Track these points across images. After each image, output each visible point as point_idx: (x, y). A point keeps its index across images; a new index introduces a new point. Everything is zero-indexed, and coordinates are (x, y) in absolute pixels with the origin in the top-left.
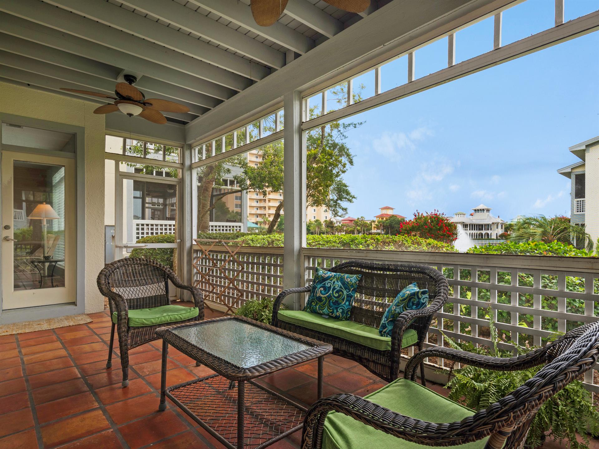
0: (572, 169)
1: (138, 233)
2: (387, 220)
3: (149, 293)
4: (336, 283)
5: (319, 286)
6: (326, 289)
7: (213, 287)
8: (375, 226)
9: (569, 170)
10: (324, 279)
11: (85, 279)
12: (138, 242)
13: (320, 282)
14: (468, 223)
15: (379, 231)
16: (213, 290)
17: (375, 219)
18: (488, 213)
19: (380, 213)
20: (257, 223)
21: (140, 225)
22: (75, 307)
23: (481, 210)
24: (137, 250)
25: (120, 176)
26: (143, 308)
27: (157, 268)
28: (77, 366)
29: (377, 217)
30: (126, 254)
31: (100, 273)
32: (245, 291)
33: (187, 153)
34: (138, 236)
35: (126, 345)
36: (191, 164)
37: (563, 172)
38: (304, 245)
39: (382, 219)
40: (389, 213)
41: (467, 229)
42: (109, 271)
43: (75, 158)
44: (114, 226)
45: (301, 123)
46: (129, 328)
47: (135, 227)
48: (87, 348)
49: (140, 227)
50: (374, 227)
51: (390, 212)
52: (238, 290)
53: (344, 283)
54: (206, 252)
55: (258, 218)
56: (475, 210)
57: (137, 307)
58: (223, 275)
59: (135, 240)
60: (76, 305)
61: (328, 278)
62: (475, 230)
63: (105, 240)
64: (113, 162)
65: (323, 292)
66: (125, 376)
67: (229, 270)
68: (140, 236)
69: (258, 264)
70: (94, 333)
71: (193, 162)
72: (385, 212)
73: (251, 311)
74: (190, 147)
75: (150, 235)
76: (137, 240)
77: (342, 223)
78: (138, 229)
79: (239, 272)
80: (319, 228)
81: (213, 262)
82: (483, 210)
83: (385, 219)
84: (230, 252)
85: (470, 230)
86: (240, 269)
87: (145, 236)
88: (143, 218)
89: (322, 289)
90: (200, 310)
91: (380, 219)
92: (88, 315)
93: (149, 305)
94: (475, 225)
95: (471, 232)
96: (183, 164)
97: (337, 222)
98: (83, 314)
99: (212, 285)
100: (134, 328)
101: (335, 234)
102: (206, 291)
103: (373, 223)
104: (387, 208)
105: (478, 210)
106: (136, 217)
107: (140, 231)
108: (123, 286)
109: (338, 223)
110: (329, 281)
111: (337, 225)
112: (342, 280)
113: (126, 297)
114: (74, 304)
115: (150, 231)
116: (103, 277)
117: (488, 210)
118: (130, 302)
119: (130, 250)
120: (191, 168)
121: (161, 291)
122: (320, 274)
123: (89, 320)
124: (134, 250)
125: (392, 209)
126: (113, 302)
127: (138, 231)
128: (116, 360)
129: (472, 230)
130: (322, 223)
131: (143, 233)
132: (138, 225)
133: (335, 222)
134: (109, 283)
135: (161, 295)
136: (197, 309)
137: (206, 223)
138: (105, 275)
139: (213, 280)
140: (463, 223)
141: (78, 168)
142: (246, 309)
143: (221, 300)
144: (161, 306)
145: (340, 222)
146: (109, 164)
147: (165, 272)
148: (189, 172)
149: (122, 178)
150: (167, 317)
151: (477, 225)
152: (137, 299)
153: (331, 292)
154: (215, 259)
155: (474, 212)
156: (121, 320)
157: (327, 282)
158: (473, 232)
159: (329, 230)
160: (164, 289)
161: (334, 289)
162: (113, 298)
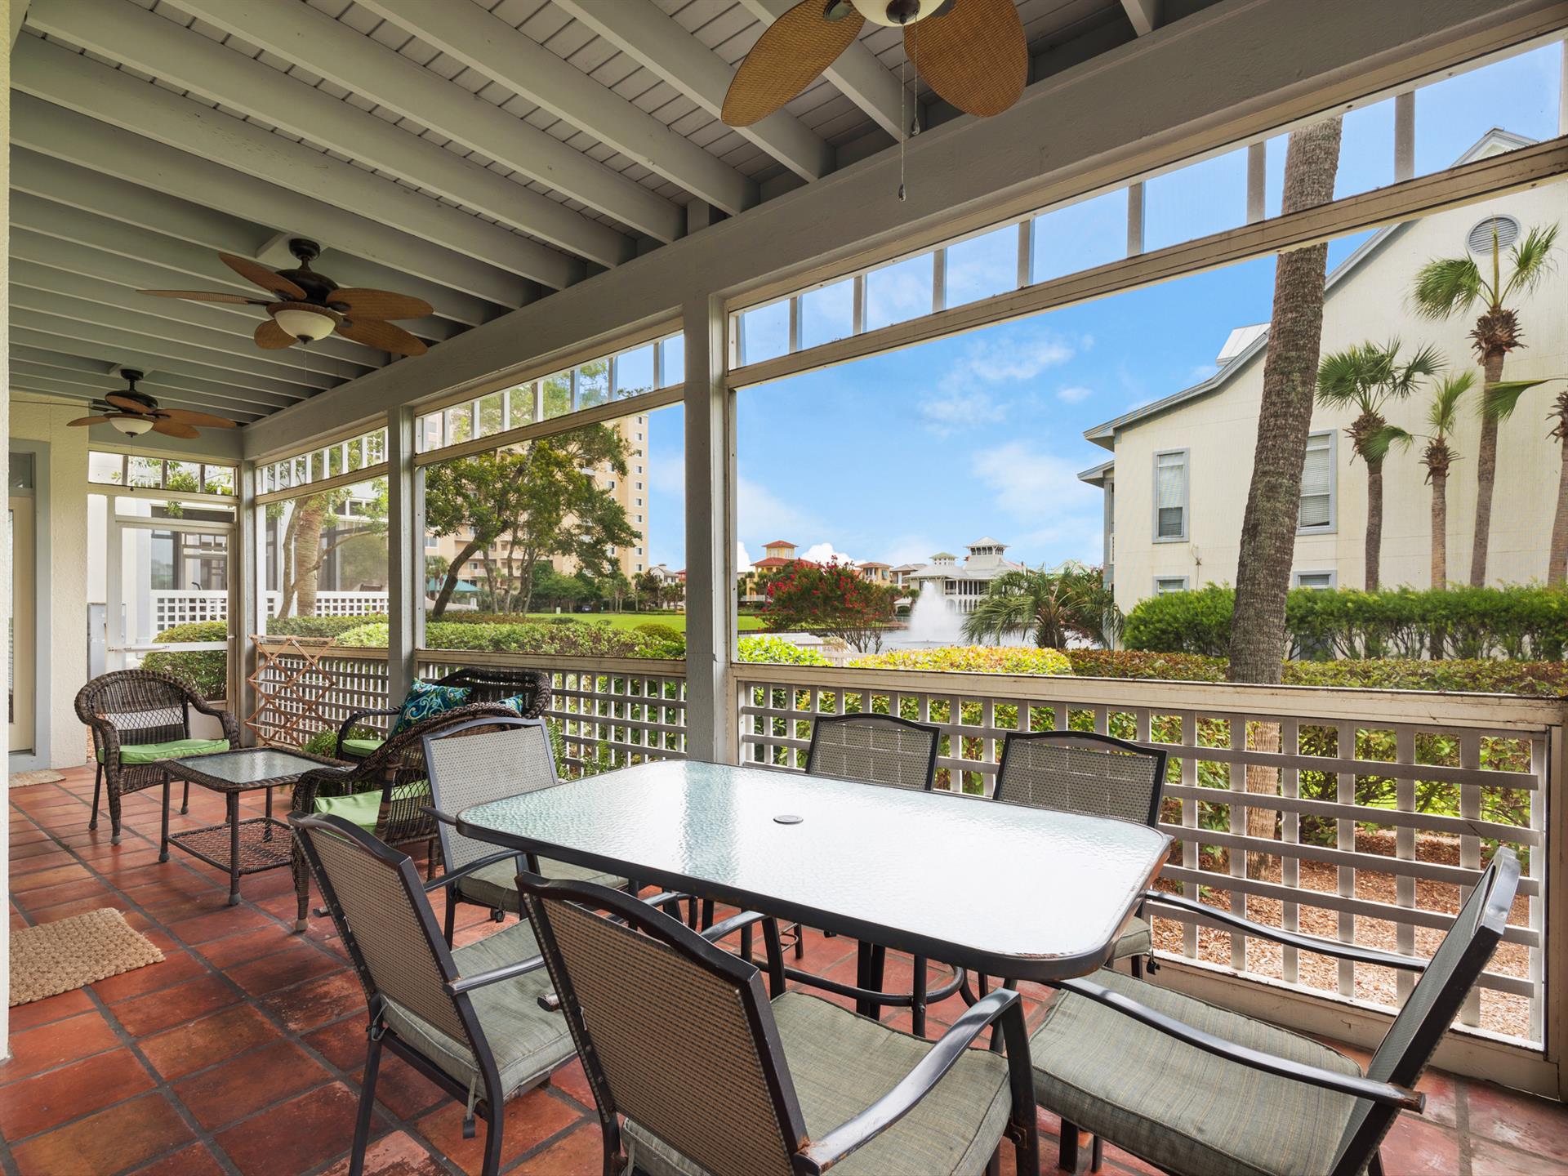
0: (1105, 472)
1: (161, 618)
2: (779, 572)
3: (157, 722)
4: (434, 699)
5: (410, 706)
6: (420, 709)
7: (286, 717)
8: (754, 586)
9: (1100, 475)
10: (419, 695)
11: (52, 709)
12: (160, 639)
13: (413, 700)
14: (957, 579)
15: (762, 598)
16: (286, 723)
17: (753, 569)
18: (999, 556)
19: (763, 555)
20: (474, 583)
21: (166, 601)
22: (32, 758)
23: (984, 549)
24: (154, 654)
25: (117, 523)
26: (146, 743)
27: (171, 684)
28: (44, 830)
29: (757, 565)
30: (134, 662)
31: (80, 693)
32: (334, 721)
33: (247, 478)
34: (162, 623)
35: (117, 788)
36: (255, 497)
37: (1088, 477)
38: (420, 645)
39: (770, 569)
40: (784, 558)
41: (953, 591)
42: (93, 689)
43: (33, 496)
44: (103, 604)
45: (414, 455)
46: (121, 766)
47: (155, 605)
48: (58, 810)
49: (167, 605)
50: (751, 589)
51: (785, 555)
52: (325, 722)
53: (444, 699)
54: (273, 658)
55: (477, 571)
56: (973, 550)
57: (137, 740)
58: (295, 696)
59: (155, 633)
60: (34, 755)
61: (426, 693)
62: (970, 593)
63: (89, 635)
64: (103, 499)
65: (414, 713)
66: (116, 830)
67: (304, 687)
68: (167, 623)
69: (360, 676)
70: (69, 793)
71: (258, 493)
72: (775, 553)
73: (321, 747)
74: (253, 466)
75: (188, 621)
76: (161, 632)
77: (677, 580)
78: (161, 609)
79: (325, 689)
80: (621, 591)
81: (286, 675)
82: (990, 549)
83: (774, 570)
84: (307, 655)
85: (960, 593)
86: (327, 685)
87: (177, 622)
88: (176, 585)
89: (414, 709)
90: (231, 744)
91: (765, 571)
92: (57, 770)
93: (156, 739)
94: (970, 583)
95: (963, 597)
96: (239, 497)
97: (666, 577)
98: (48, 769)
99: (284, 714)
100: (129, 766)
101: (662, 607)
102: (274, 725)
103: (748, 580)
104: (780, 545)
105: (979, 549)
106: (157, 584)
107: (167, 614)
108: (115, 712)
109: (669, 580)
110: (425, 697)
111: (666, 585)
112: (443, 696)
113: (119, 727)
114: (31, 751)
115: (188, 614)
116: (84, 698)
117: (1000, 549)
118: (126, 735)
119: (143, 655)
120: (253, 504)
121: (175, 719)
122: (415, 688)
123: (59, 778)
124: (149, 654)
125: (792, 547)
126: (99, 733)
127: (162, 614)
128: (104, 822)
129: (965, 593)
130: (629, 579)
131: (172, 618)
132: (161, 600)
133: (662, 577)
134: (92, 707)
135: (175, 725)
136: (227, 742)
137: (308, 595)
138: (87, 696)
139: (286, 706)
140: (946, 578)
141: (38, 518)
142: (315, 745)
143: (292, 738)
144: (175, 740)
145: (673, 578)
146: (96, 503)
147: (182, 690)
148: (250, 512)
149: (121, 527)
150: (179, 752)
151: (976, 583)
152: (137, 730)
153: (425, 713)
154: (289, 669)
155: (969, 553)
156: (110, 754)
157: (422, 699)
158: (968, 597)
159: (646, 596)
160: (181, 716)
161: (430, 708)
162: (99, 728)
